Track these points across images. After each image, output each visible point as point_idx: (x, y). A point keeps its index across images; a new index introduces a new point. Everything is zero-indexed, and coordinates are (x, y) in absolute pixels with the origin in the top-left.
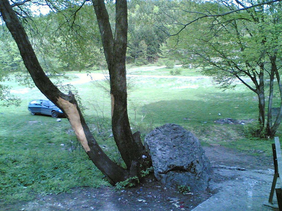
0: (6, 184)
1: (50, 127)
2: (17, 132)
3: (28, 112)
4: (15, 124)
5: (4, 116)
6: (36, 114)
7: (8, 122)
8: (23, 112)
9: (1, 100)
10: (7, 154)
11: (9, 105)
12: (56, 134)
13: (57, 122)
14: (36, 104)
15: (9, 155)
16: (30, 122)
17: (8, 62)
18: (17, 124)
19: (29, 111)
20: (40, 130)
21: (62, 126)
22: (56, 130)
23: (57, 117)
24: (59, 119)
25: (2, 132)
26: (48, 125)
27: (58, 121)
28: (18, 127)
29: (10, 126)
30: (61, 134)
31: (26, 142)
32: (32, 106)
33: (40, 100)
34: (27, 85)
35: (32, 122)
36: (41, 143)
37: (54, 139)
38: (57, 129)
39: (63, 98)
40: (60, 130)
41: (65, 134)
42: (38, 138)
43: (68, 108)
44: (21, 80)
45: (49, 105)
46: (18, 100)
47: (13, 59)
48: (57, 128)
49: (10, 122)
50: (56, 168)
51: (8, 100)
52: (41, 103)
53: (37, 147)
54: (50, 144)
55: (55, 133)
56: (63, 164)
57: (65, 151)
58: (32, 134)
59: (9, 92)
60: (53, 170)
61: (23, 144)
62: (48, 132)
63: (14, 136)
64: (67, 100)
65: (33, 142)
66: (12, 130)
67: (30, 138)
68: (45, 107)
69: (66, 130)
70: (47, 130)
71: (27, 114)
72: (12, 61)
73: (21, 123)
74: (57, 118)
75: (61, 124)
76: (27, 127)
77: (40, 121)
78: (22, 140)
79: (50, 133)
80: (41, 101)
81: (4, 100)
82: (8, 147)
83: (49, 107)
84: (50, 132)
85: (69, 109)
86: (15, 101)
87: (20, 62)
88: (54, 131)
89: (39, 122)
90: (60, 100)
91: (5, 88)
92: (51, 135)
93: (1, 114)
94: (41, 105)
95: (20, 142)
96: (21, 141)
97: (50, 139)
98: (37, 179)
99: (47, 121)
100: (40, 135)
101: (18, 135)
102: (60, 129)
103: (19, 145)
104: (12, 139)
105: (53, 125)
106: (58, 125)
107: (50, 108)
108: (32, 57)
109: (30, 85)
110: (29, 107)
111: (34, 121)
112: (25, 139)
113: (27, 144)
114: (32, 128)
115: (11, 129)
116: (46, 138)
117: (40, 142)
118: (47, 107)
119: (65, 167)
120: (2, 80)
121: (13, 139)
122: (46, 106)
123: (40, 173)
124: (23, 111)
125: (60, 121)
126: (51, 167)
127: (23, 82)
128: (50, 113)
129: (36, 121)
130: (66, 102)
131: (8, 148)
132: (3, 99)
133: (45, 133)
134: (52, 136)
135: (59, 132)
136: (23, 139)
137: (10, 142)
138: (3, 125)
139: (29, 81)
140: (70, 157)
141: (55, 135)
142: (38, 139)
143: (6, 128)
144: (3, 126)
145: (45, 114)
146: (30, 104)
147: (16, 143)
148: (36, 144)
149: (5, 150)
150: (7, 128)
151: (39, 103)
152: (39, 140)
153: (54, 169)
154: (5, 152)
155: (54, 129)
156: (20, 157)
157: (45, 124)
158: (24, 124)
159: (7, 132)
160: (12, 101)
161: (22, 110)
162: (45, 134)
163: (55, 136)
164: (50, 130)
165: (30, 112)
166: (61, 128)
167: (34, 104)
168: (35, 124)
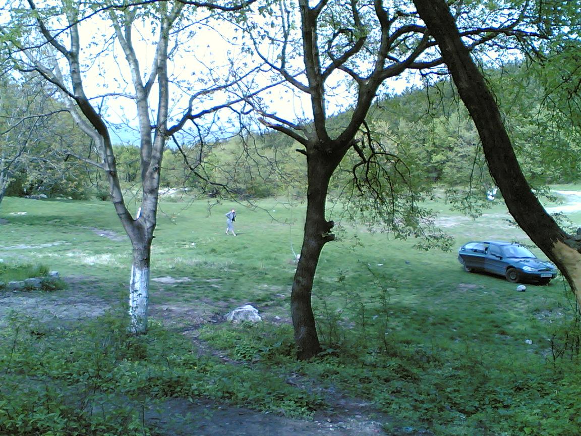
0: (422, 402)
1: (502, 300)
2: (436, 302)
3: (458, 265)
4: (431, 286)
5: (412, 268)
6: (474, 271)
7: (419, 281)
8: (446, 265)
9: (416, 237)
10: (419, 344)
11: (430, 247)
12: (516, 318)
13: (518, 293)
14: (475, 251)
15: (422, 345)
16: (463, 285)
17: (422, 163)
18: (437, 286)
19: (462, 263)
20: (482, 303)
21: (528, 302)
22: (515, 309)
23: (516, 281)
24: (523, 287)
25: (408, 298)
26: (498, 296)
27: (521, 290)
28: (438, 292)
29: (421, 288)
30: (526, 319)
31: (455, 326)
32: (467, 252)
33: (485, 243)
34: (467, 210)
35: (467, 285)
36: (483, 331)
37: (511, 327)
38: (516, 305)
39: (565, 243)
40: (522, 309)
41: (533, 319)
42: (478, 320)
43: (574, 265)
44: (455, 200)
45: (501, 253)
46: (448, 240)
47: (431, 158)
48: (518, 305)
49: (423, 281)
50: (520, 389)
51: (429, 238)
52: (486, 249)
53: (475, 338)
54: (502, 336)
55: (513, 315)
56: (535, 383)
57: (534, 355)
58: (466, 310)
59: (431, 223)
60: (512, 391)
61: (448, 327)
62: (498, 310)
63: (431, 309)
64: (573, 247)
65: (467, 327)
66: (426, 296)
67: (462, 317)
68: (494, 257)
69: (537, 311)
70: (496, 305)
71: (456, 268)
72: (429, 162)
73: (445, 286)
74: (517, 283)
75: (526, 298)
76: (454, 296)
77: (483, 287)
78: (446, 320)
79: (501, 313)
80: (487, 245)
81: (421, 237)
82: (419, 330)
83: (501, 258)
84: (501, 311)
85: (577, 266)
86: (441, 240)
87: (444, 163)
88: (510, 309)
89: (481, 289)
90: (559, 245)
91: (426, 214)
92: (505, 318)
93: (406, 263)
94: (486, 254)
95: (441, 324)
96: (444, 321)
97: (503, 326)
98: (484, 405)
99: (497, 289)
100: (483, 315)
101: (438, 309)
102: (522, 307)
103: (440, 328)
104: (426, 315)
105: (510, 297)
106: (520, 299)
107: (503, 260)
108: (506, 157)
109: (473, 212)
110: (460, 255)
111: (470, 283)
112: (452, 320)
113: (455, 329)
114: (465, 298)
115: (424, 295)
116: (493, 322)
117: (481, 329)
118: (498, 259)
119: (538, 391)
120: (420, 198)
121: (429, 315)
122: (497, 257)
123: (489, 393)
124: (448, 262)
125: (523, 291)
126: (508, 385)
127: (459, 204)
128: (503, 272)
129: (474, 285)
130: (571, 252)
131: (418, 332)
132: (418, 236)
133: (492, 312)
134: (507, 320)
135: (521, 314)
136: (447, 317)
137: (424, 320)
138: (410, 286)
139: (471, 203)
140: (547, 372)
141: (512, 318)
142: (478, 322)
143: (414, 291)
144: (409, 288)
145: (492, 272)
146: (464, 250)
147: (434, 324)
148: (474, 332)
149: (413, 334)
150: (417, 291)
151: (482, 248)
152: (480, 325)
153: (514, 389)
154: (414, 338)
155: (512, 305)
156: (443, 353)
157: (493, 293)
158: (449, 287)
159: (417, 300)
160: (435, 241)
161: (446, 260)
162: (492, 315)
163: (513, 321)
164: (502, 307)
165: (462, 265)
166: (526, 306)
167: (472, 249)
168: (473, 290)
